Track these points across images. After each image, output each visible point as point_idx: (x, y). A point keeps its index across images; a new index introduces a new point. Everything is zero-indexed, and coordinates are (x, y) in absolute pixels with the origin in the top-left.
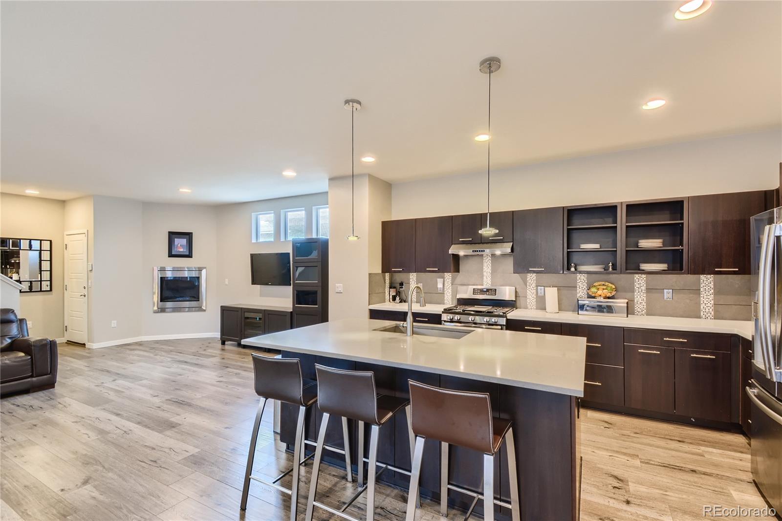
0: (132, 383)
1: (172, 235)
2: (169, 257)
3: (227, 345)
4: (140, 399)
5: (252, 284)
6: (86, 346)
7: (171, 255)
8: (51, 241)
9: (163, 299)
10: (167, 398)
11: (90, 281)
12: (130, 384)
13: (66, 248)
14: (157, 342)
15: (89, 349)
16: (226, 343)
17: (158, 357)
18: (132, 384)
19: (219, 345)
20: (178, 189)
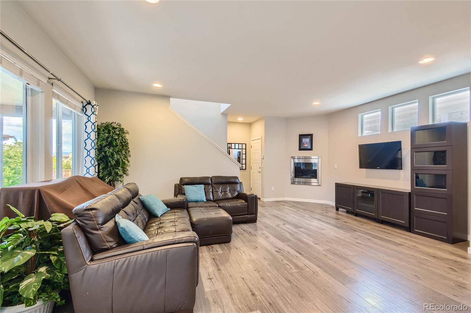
0: (295, 228)
1: (301, 136)
2: (299, 150)
3: (340, 211)
4: (307, 244)
5: (360, 168)
6: (261, 200)
7: (300, 149)
8: (246, 144)
9: (296, 176)
10: (327, 249)
11: (262, 164)
12: (294, 229)
13: (251, 147)
14: (294, 202)
15: (262, 201)
16: (339, 210)
17: (299, 212)
18: (295, 230)
19: (334, 210)
20: (312, 103)
